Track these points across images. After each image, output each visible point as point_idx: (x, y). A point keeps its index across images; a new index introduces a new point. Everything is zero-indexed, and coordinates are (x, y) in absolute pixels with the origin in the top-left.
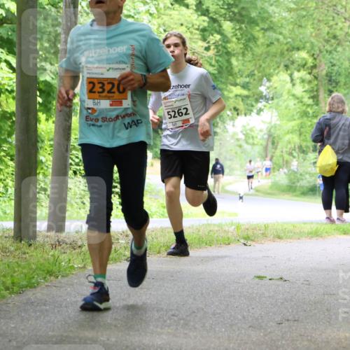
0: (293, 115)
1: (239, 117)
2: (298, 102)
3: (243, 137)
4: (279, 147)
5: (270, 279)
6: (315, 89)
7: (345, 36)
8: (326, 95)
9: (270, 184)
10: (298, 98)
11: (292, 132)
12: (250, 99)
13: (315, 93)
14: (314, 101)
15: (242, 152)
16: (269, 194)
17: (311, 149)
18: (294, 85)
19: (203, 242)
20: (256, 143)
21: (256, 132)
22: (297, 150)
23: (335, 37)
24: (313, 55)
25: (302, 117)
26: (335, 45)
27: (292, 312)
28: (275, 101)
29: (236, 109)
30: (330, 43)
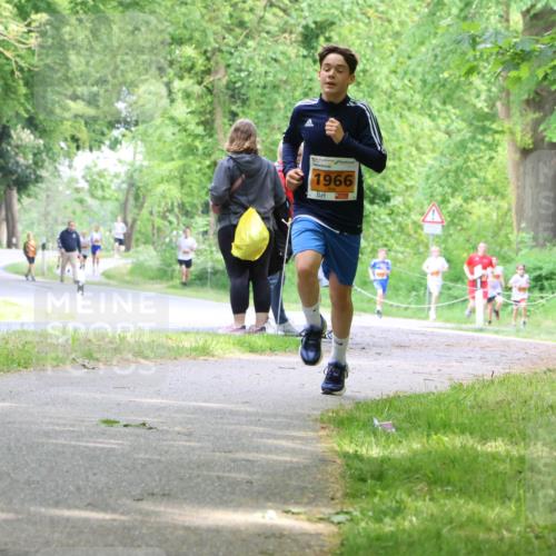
0: (171, 153)
1: (80, 152)
2: (179, 131)
3: (86, 186)
4: (146, 205)
5: (125, 426)
6: (209, 108)
7: (259, 23)
8: (226, 121)
9: (129, 266)
10: (179, 124)
11: (169, 180)
12: (100, 122)
13: (208, 116)
14: (205, 130)
15: (84, 212)
16: (128, 282)
17: (201, 209)
18: (172, 101)
19: (13, 361)
20: (107, 196)
21: (109, 178)
22: (176, 210)
23: (242, 24)
24: (206, 52)
25: (185, 155)
26: (242, 38)
27: (160, 480)
28: (141, 127)
29: (75, 139)
30: (234, 33)
